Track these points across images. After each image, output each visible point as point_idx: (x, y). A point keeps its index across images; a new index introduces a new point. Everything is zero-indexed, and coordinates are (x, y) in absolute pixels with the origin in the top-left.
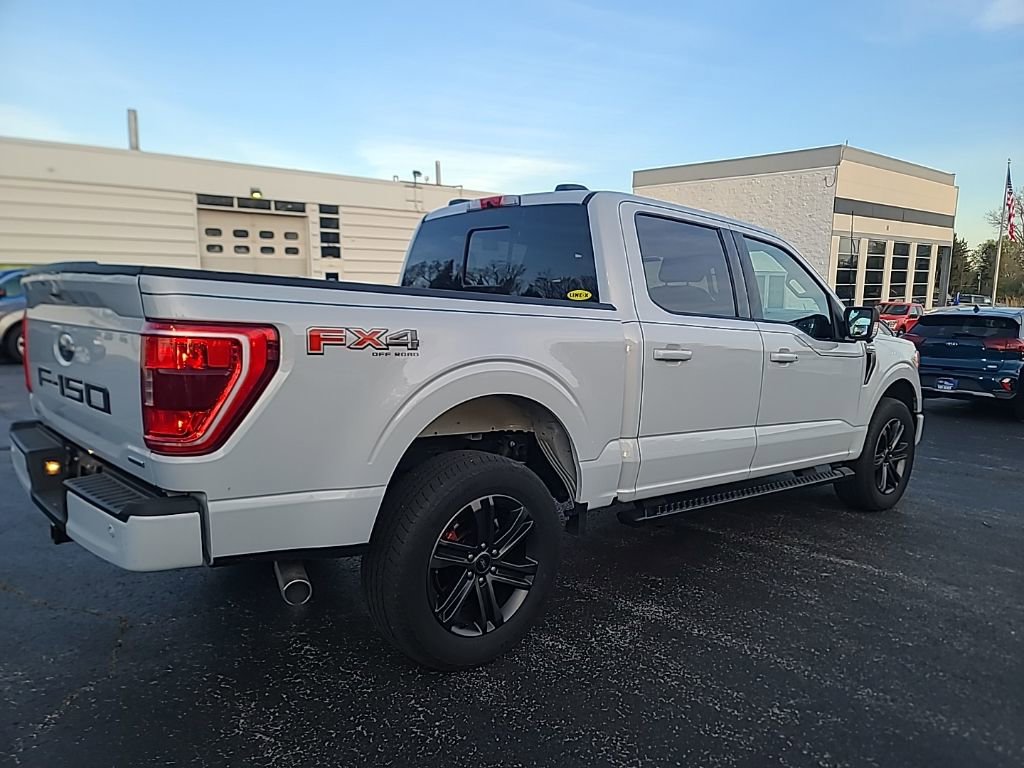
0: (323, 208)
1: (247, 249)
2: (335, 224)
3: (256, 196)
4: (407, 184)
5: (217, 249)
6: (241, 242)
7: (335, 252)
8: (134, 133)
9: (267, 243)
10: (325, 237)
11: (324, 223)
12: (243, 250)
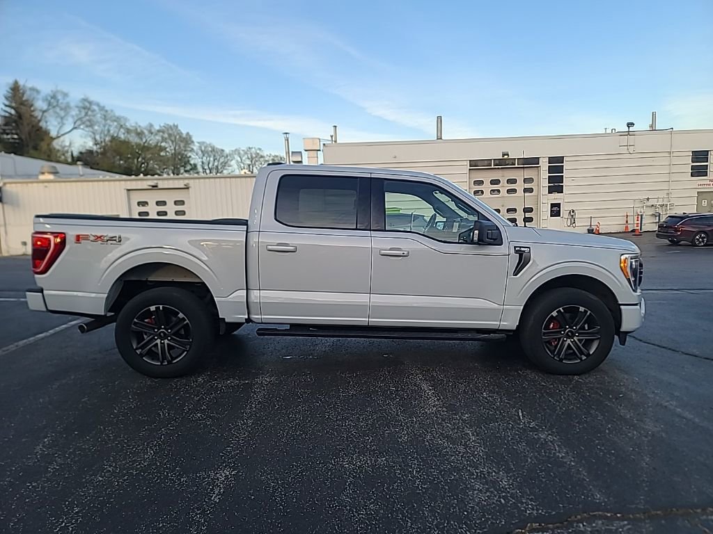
0: (551, 160)
1: (499, 191)
2: (561, 169)
3: (506, 157)
4: (622, 134)
5: (480, 193)
6: (495, 187)
7: (560, 190)
8: (439, 130)
9: (512, 186)
10: (551, 179)
11: (551, 170)
12: (496, 192)
